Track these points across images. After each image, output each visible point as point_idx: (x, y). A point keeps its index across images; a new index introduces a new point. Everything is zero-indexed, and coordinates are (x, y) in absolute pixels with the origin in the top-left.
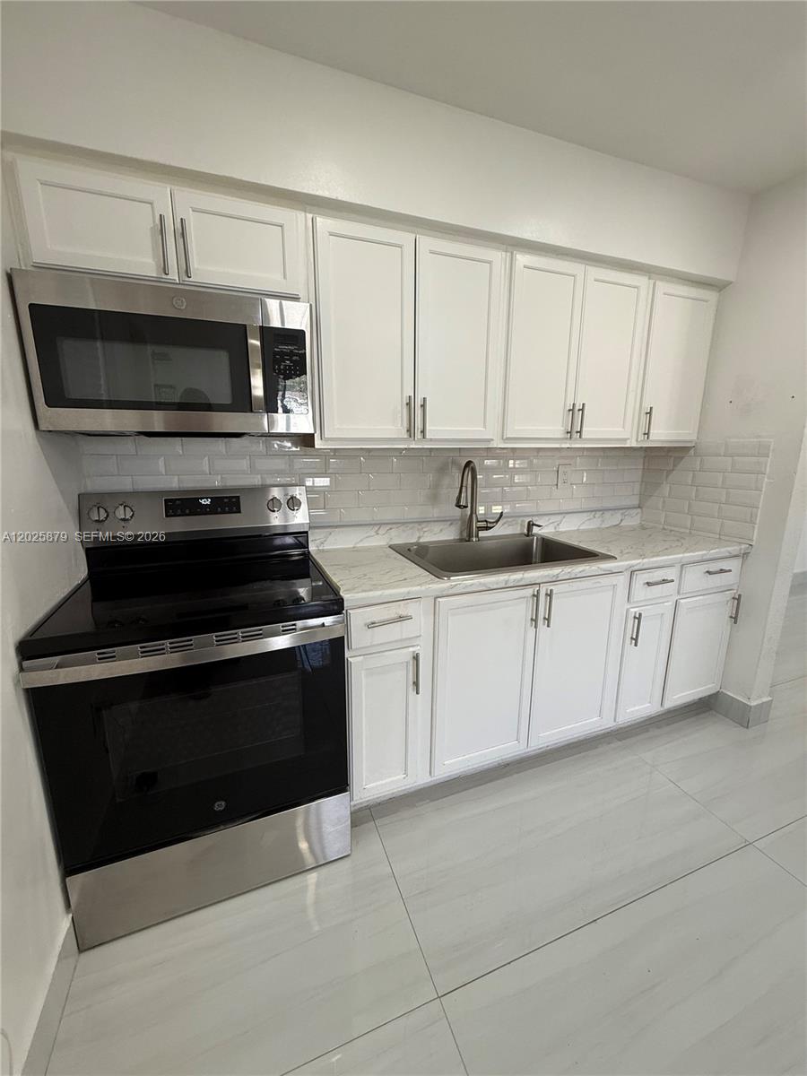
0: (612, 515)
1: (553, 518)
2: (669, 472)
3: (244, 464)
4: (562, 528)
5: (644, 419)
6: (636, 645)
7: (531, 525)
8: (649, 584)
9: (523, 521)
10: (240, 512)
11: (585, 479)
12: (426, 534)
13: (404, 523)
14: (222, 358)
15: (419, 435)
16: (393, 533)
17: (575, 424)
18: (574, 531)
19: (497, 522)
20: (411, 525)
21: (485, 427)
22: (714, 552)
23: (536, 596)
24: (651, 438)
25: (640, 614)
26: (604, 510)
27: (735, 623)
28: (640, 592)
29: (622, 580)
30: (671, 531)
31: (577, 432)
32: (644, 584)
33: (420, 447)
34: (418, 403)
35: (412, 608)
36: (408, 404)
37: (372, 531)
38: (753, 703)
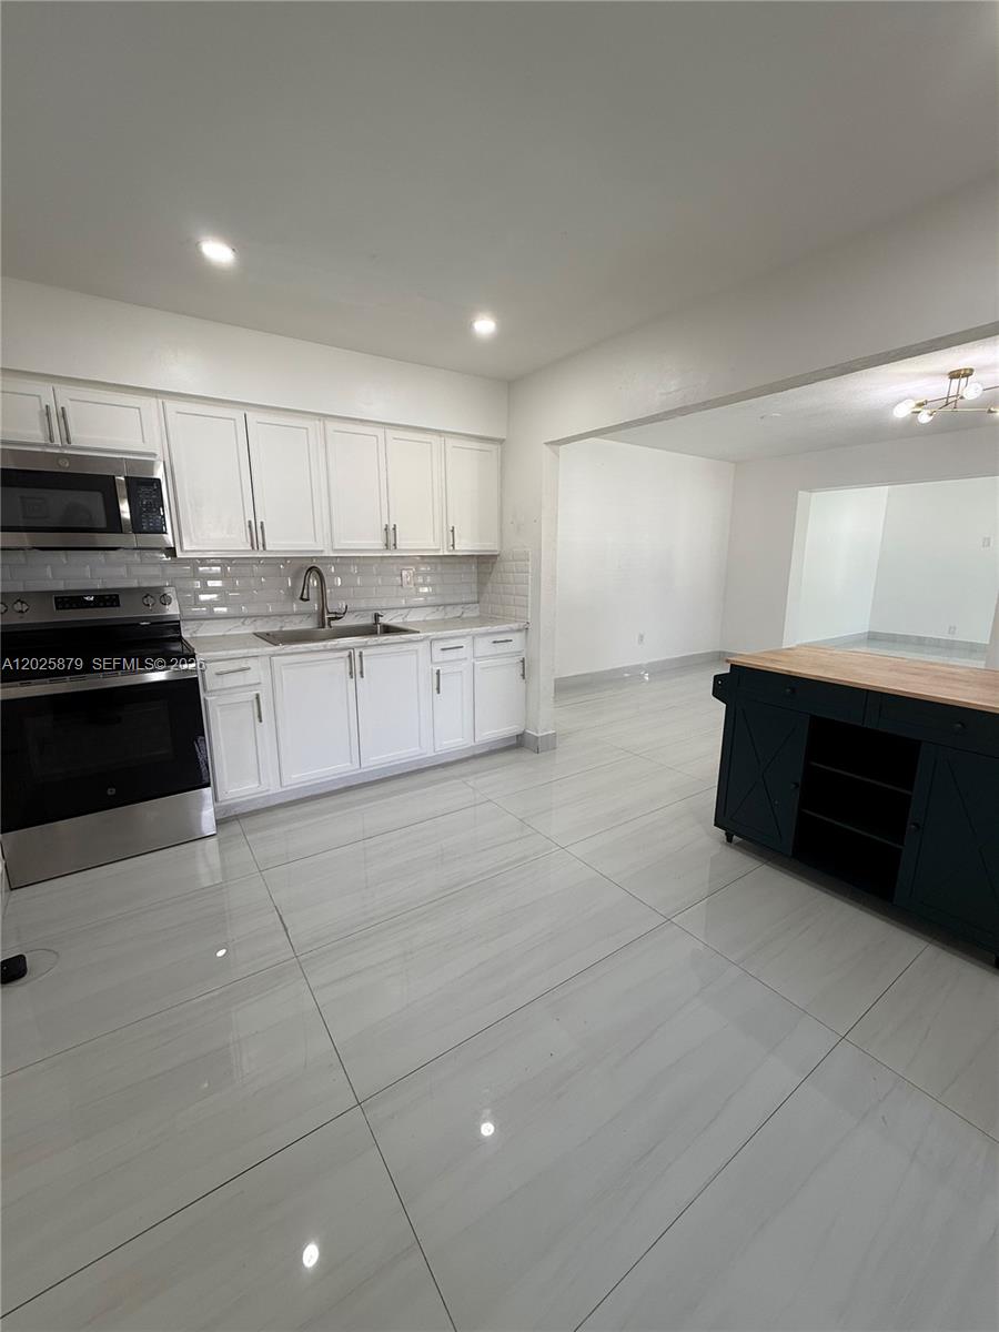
0: (454, 608)
1: (400, 612)
3: (123, 571)
4: (409, 619)
5: (450, 535)
7: (378, 616)
8: (443, 649)
10: (118, 605)
13: (267, 616)
14: (98, 497)
15: (261, 548)
16: (259, 623)
17: (390, 539)
19: (344, 613)
21: (316, 541)
22: (498, 628)
23: (352, 656)
24: (458, 549)
25: (439, 671)
26: (445, 605)
27: (524, 678)
28: (439, 655)
31: (394, 544)
32: (440, 649)
33: (264, 556)
34: (259, 525)
35: (250, 663)
36: (250, 526)
37: (239, 622)
38: (540, 735)
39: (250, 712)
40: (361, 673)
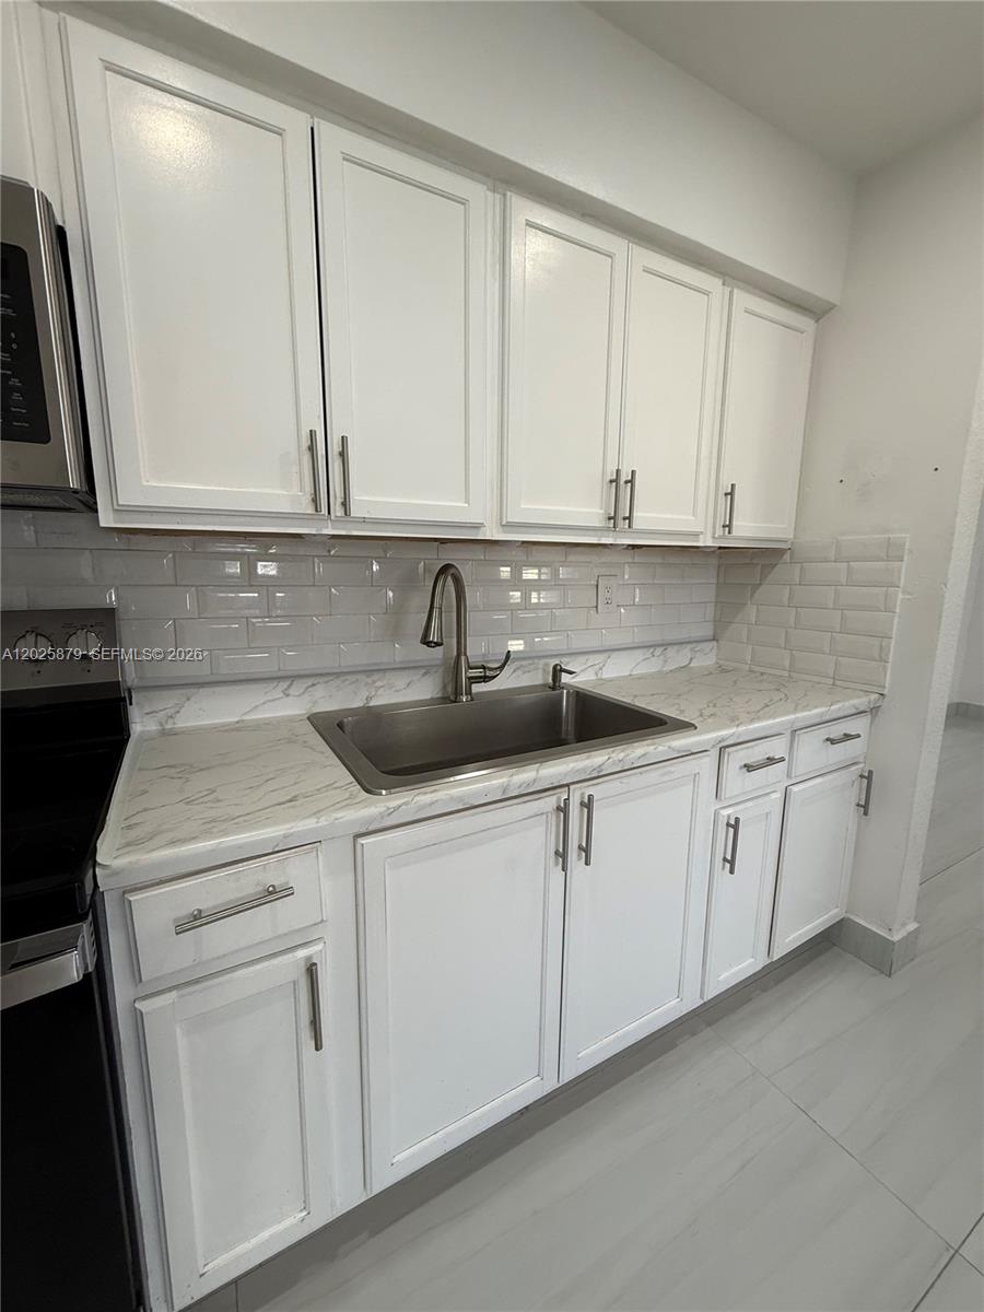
0: (678, 651)
1: (593, 659)
2: (757, 587)
4: (607, 674)
5: (723, 503)
6: (732, 872)
7: (557, 671)
8: (749, 768)
9: (547, 665)
11: (637, 600)
12: (381, 691)
13: (338, 675)
15: (338, 511)
16: (320, 691)
17: (621, 505)
18: (625, 677)
19: (501, 668)
20: (352, 678)
21: (467, 501)
22: (836, 709)
23: (563, 810)
24: (734, 533)
25: (737, 820)
26: (665, 645)
27: (866, 813)
28: (736, 781)
29: (706, 764)
30: (762, 674)
31: (625, 519)
32: (741, 768)
33: (343, 533)
34: (335, 448)
35: (293, 871)
36: (312, 448)
37: (276, 691)
38: (896, 937)
39: (287, 1015)
40: (586, 850)
